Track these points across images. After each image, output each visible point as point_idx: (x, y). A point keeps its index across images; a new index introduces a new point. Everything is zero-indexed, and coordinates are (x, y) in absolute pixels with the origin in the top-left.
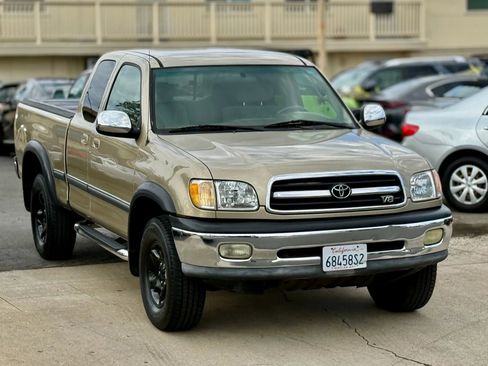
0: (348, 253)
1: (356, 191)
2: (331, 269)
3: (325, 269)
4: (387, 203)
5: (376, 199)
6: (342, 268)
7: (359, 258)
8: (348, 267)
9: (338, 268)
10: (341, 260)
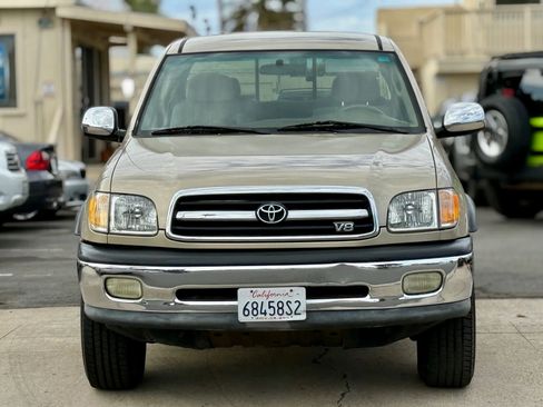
0: (276, 300)
1: (294, 214)
2: (250, 319)
3: (242, 318)
4: (342, 233)
5: (326, 226)
6: (268, 318)
7: (294, 306)
8: (277, 318)
9: (261, 318)
10: (266, 307)
